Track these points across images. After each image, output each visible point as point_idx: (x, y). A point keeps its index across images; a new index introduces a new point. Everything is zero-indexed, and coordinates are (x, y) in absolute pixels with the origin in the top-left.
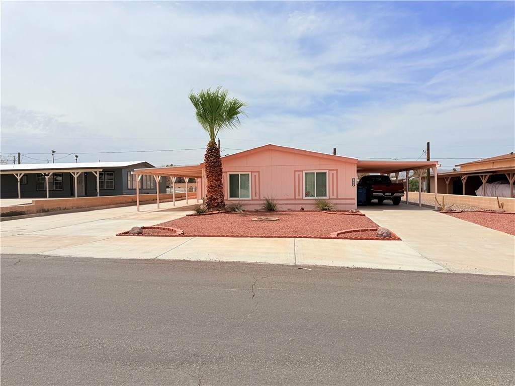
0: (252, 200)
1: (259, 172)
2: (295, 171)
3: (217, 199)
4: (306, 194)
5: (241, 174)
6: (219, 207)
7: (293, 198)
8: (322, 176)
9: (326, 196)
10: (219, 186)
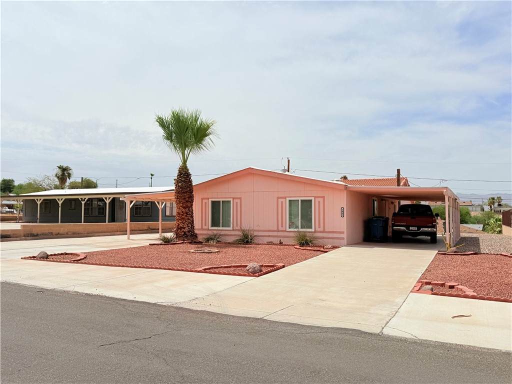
0: (233, 230)
1: (240, 198)
2: (278, 198)
3: (184, 228)
4: (290, 225)
5: (222, 201)
6: (185, 237)
7: (276, 229)
8: (307, 204)
9: (311, 228)
10: (187, 213)
